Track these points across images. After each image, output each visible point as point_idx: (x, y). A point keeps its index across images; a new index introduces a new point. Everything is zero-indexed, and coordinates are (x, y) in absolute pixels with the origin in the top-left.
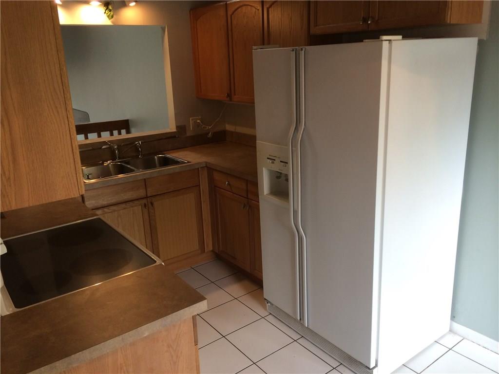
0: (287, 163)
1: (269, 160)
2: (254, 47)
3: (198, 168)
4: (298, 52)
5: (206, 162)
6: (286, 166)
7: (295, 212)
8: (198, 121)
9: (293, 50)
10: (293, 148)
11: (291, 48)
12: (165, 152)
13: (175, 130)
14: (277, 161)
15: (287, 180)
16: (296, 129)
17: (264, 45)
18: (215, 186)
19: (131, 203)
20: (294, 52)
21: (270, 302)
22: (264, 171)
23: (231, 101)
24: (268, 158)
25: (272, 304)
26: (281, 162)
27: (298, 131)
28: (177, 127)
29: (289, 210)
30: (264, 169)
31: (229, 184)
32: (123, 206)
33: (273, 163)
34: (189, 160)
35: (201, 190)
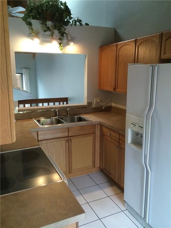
0: (142, 128)
1: (132, 125)
2: (129, 64)
3: (95, 124)
4: (154, 67)
5: (100, 122)
6: (142, 129)
7: (146, 156)
8: (98, 100)
9: (151, 66)
10: (147, 120)
11: (150, 65)
12: (80, 115)
13: (86, 104)
14: (137, 126)
15: (142, 137)
16: (150, 109)
17: (134, 63)
18: (103, 134)
19: (60, 139)
20: (152, 67)
21: (127, 203)
22: (129, 130)
23: (115, 91)
24: (132, 124)
25: (128, 205)
26: (139, 126)
27: (150, 111)
28: (88, 103)
29: (142, 154)
30: (129, 129)
31: (110, 134)
32: (57, 140)
33: (134, 126)
34: (92, 120)
35: (96, 135)
